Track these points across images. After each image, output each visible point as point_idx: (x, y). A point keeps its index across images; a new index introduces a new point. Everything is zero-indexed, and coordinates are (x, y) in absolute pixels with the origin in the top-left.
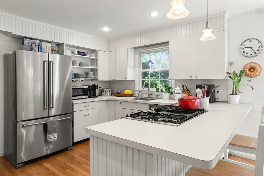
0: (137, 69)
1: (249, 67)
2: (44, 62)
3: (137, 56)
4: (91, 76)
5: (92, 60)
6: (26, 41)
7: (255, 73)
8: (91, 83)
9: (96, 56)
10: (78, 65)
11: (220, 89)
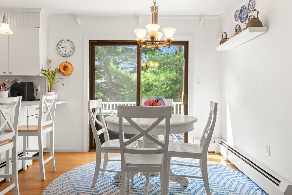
1: (63, 66)
7: (67, 72)
11: (39, 87)
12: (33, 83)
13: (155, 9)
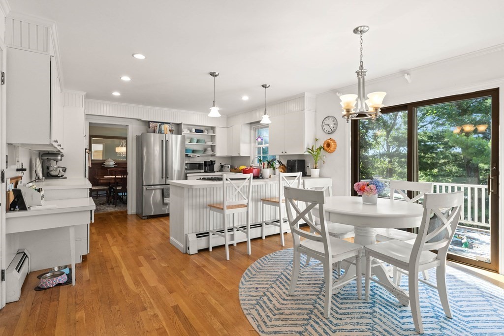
0: (253, 144)
1: (327, 143)
2: (162, 141)
3: (253, 132)
4: (209, 152)
5: (211, 136)
6: (151, 124)
7: (330, 149)
8: (209, 159)
9: (214, 133)
10: (196, 142)
11: (309, 164)
12: (304, 160)
13: (361, 73)
